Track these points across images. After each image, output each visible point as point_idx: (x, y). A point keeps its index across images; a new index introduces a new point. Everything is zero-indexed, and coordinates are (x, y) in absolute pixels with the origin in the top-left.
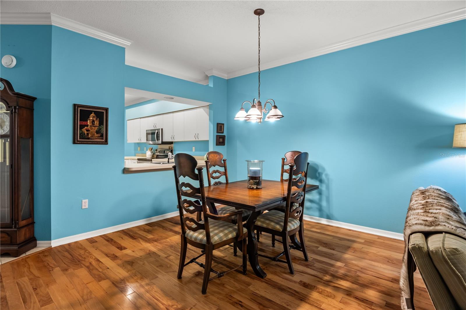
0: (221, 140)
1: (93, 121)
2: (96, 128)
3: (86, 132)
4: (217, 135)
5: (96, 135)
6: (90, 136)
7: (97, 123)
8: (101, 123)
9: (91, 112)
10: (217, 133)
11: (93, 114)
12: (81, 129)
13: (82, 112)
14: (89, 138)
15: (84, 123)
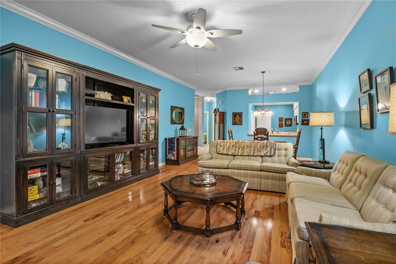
0: (305, 122)
1: (238, 117)
2: (239, 120)
3: (236, 121)
4: (302, 119)
5: (239, 122)
6: (237, 122)
7: (239, 118)
8: (240, 118)
9: (237, 114)
10: (303, 118)
11: (238, 115)
12: (234, 120)
13: (235, 115)
14: (236, 123)
15: (235, 118)
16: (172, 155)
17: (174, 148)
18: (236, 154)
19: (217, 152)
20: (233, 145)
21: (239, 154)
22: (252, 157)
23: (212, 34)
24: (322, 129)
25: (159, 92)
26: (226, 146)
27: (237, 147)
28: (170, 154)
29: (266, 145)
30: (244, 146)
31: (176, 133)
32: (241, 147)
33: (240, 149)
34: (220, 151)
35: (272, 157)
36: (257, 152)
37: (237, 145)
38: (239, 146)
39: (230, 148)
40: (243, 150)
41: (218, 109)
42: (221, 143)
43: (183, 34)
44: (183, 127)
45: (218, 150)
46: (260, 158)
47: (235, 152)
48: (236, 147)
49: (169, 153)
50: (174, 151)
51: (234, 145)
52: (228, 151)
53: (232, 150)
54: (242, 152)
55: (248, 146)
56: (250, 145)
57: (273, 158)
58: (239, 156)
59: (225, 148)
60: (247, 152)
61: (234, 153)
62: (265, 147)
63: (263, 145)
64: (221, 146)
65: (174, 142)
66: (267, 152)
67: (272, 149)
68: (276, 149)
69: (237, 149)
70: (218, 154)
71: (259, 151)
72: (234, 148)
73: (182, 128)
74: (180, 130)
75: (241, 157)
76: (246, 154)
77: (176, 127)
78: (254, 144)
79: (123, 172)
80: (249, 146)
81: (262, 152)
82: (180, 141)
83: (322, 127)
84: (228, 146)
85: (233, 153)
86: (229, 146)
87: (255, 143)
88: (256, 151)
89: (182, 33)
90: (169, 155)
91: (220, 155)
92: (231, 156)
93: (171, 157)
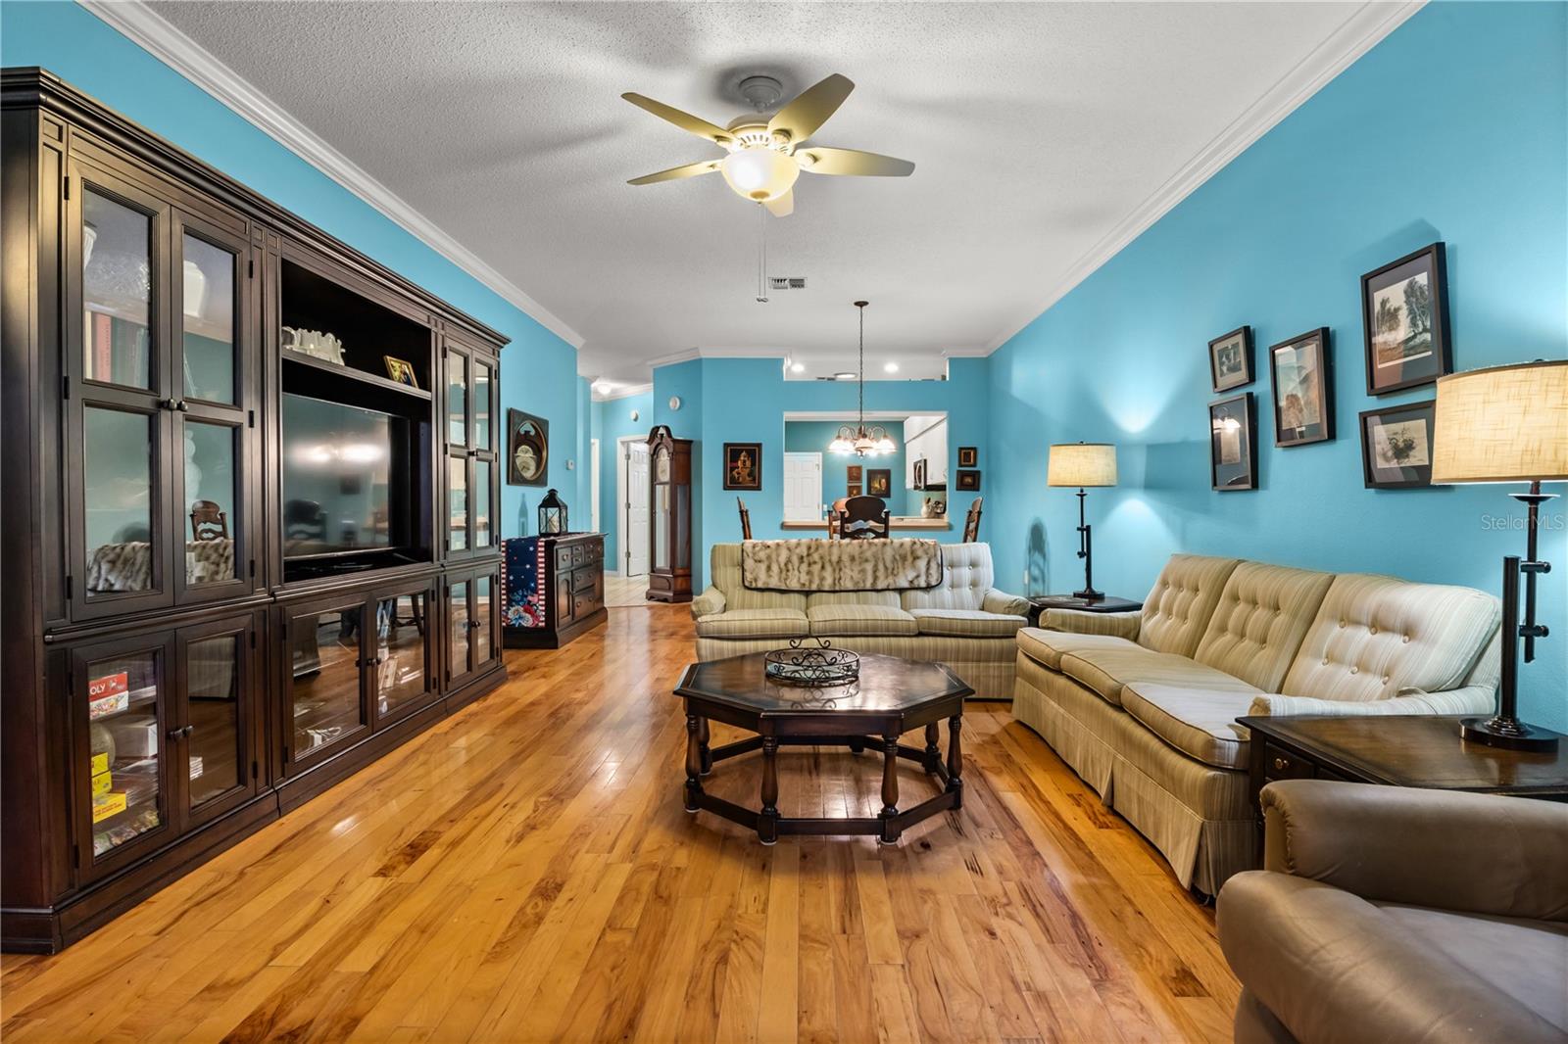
0: (969, 480)
1: (744, 461)
2: (748, 471)
4: (958, 471)
5: (748, 478)
6: (741, 479)
7: (748, 463)
9: (742, 451)
10: (961, 466)
11: (744, 453)
13: (733, 452)
14: (740, 483)
15: (734, 464)
16: (526, 611)
17: (535, 580)
18: (814, 587)
19: (747, 584)
20: (802, 557)
21: (827, 584)
22: (869, 593)
23: (816, 159)
24: (1082, 496)
25: (502, 351)
26: (777, 561)
27: (815, 563)
28: (517, 607)
29: (912, 552)
30: (840, 557)
31: (522, 520)
32: (830, 561)
33: (829, 569)
34: (756, 580)
35: (932, 592)
36: (887, 577)
37: (816, 557)
38: (821, 558)
39: (790, 567)
40: (837, 571)
41: (667, 429)
42: (759, 551)
43: (721, 144)
44: (552, 493)
45: (749, 576)
46: (895, 597)
47: (811, 582)
48: (811, 561)
49: (510, 603)
50: (535, 591)
51: (805, 554)
52: (786, 579)
53: (800, 572)
54: (834, 580)
55: (853, 559)
56: (862, 553)
57: (936, 592)
58: (824, 594)
59: (775, 568)
60: (852, 577)
61: (807, 583)
62: (910, 559)
63: (902, 552)
64: (760, 562)
65: (536, 557)
66: (918, 576)
67: (934, 565)
68: (944, 564)
69: (816, 568)
70: (748, 592)
71: (892, 573)
72: (804, 567)
73: (551, 501)
74: (540, 507)
75: (832, 595)
76: (849, 585)
77: (524, 496)
78: (874, 549)
79: (397, 678)
80: (857, 557)
81: (901, 574)
82: (559, 551)
83: (1082, 491)
84: (783, 559)
85: (804, 585)
86: (789, 561)
87: (876, 545)
88: (881, 573)
89: (715, 141)
90: (513, 609)
91: (755, 593)
92: (797, 595)
93: (520, 618)
